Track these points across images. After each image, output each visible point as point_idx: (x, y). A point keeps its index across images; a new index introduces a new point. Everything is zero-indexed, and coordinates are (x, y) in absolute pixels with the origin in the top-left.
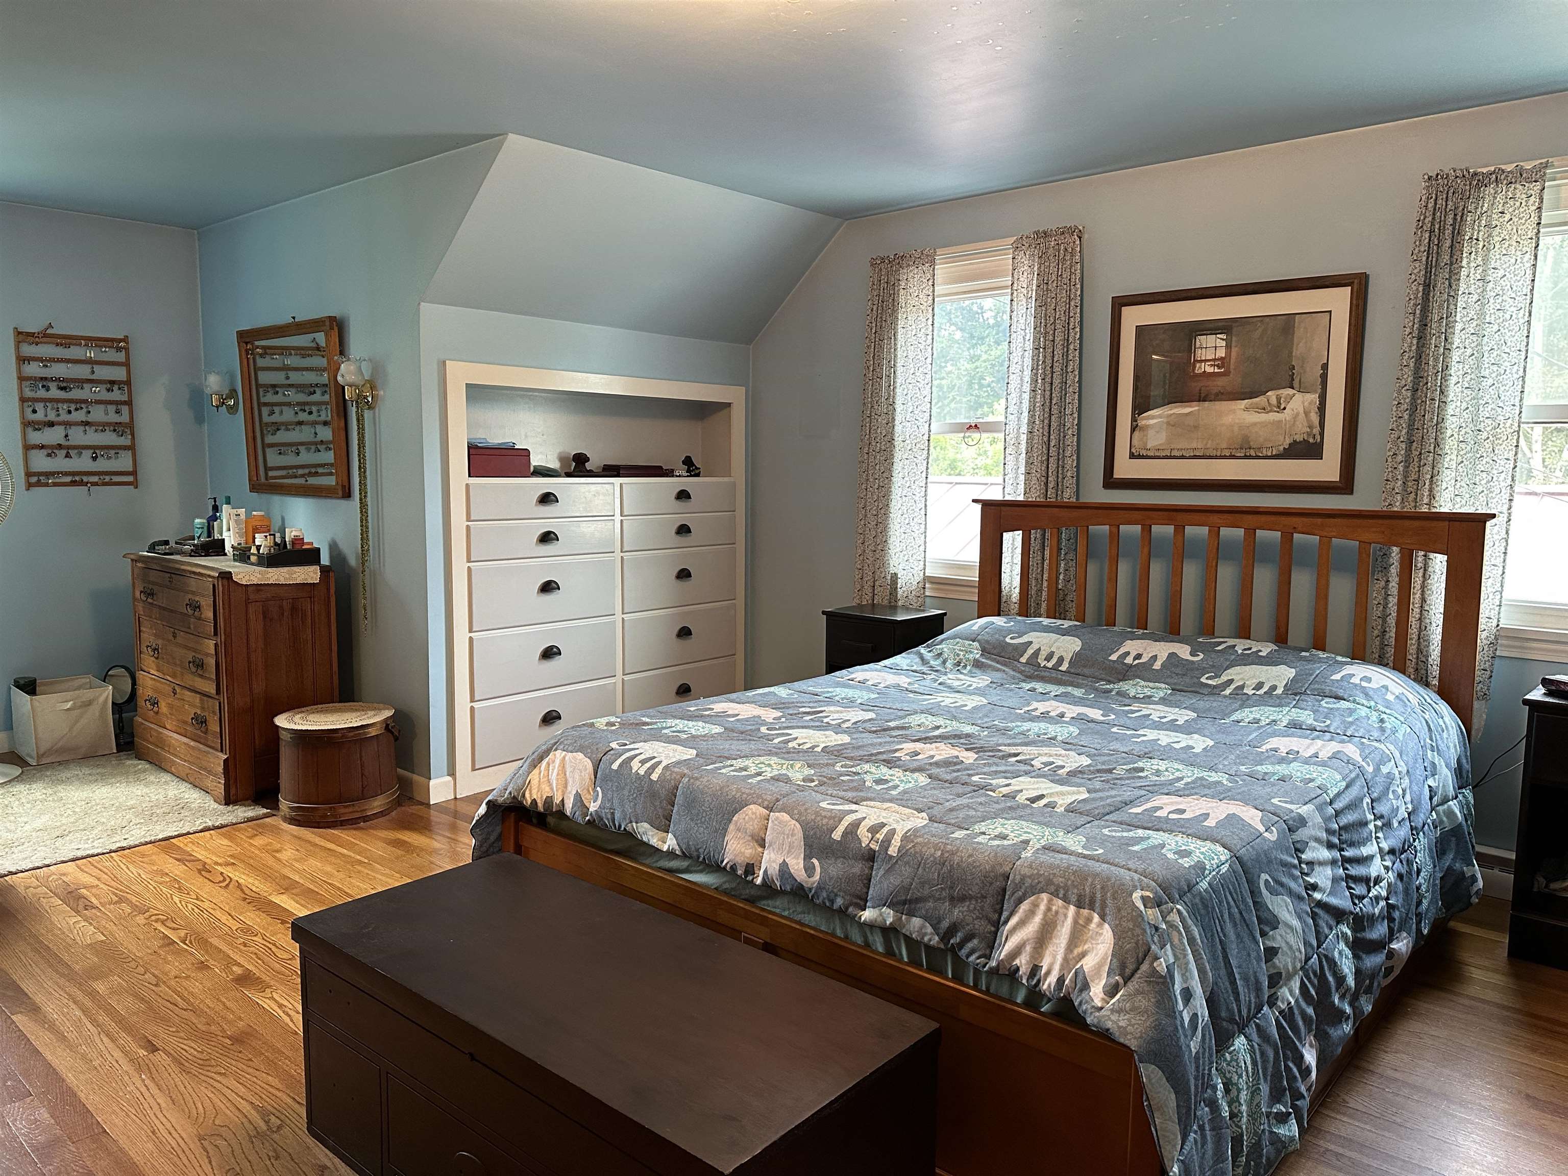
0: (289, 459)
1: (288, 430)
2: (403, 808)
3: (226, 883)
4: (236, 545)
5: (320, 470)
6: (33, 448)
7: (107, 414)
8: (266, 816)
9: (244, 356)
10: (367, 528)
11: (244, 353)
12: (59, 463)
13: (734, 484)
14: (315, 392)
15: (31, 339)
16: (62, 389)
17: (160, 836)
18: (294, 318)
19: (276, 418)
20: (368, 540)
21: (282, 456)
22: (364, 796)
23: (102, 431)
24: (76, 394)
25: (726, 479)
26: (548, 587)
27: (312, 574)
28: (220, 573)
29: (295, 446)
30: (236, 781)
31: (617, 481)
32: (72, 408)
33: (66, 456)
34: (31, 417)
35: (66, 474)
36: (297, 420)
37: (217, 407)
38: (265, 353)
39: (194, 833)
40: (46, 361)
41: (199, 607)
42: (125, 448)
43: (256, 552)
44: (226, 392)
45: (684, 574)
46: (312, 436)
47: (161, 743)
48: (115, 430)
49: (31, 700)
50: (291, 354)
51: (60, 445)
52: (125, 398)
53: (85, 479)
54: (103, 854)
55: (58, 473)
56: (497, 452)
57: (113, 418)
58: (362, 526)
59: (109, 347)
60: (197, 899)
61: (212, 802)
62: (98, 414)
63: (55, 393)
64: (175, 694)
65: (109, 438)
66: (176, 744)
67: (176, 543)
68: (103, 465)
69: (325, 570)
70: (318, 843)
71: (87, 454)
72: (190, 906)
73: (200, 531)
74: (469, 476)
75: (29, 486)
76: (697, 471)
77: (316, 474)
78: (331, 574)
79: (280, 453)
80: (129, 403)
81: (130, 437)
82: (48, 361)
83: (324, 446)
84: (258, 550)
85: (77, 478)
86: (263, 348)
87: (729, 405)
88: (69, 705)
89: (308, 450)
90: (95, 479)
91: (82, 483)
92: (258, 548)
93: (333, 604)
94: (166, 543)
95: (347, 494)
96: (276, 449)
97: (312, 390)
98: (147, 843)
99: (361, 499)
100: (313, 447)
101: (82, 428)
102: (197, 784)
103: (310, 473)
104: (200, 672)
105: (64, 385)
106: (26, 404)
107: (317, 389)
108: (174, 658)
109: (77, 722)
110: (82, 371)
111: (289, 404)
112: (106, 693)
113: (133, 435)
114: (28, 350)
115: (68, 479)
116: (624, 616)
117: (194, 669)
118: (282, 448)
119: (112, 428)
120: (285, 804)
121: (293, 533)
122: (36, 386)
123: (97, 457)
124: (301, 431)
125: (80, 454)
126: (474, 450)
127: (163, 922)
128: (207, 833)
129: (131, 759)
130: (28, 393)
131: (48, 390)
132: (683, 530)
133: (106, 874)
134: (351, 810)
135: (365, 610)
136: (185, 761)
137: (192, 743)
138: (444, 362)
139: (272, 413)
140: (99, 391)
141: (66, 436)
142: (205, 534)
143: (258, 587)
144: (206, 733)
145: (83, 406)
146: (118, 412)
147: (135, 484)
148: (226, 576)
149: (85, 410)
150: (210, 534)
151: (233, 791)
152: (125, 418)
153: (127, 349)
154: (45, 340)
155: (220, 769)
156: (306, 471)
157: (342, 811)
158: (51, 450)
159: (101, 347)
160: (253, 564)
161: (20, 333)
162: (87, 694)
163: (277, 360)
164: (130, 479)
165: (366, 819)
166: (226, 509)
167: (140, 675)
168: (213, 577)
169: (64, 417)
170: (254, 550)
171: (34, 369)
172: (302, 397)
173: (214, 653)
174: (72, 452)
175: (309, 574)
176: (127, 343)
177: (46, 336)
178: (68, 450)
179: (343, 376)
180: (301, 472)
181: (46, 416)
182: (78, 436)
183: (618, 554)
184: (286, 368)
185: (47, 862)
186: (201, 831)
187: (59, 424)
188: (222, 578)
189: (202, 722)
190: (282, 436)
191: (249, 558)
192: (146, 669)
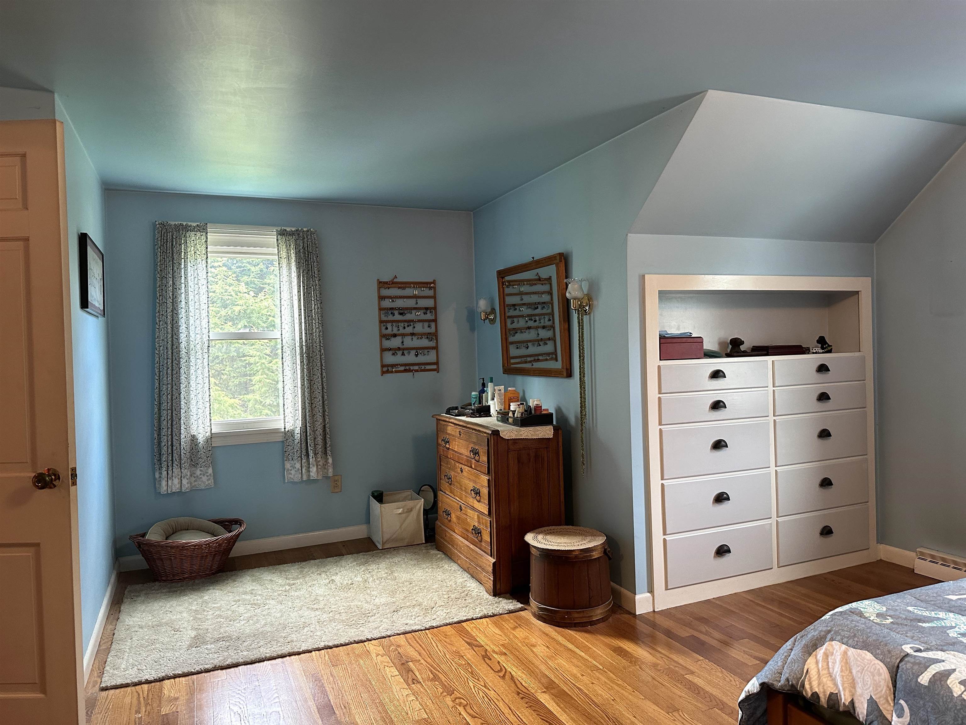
0: (522, 351)
1: (522, 332)
2: (616, 616)
3: (502, 673)
4: (498, 410)
5: (540, 358)
6: (385, 351)
7: (423, 328)
8: (521, 610)
9: (501, 286)
10: (585, 399)
11: (501, 284)
12: (399, 359)
13: (863, 359)
14: (537, 308)
15: (386, 286)
16: (401, 314)
17: (456, 620)
18: (533, 258)
19: (515, 325)
20: (585, 407)
21: (518, 350)
22: (590, 605)
23: (421, 338)
24: (408, 317)
25: (857, 354)
26: (719, 445)
27: (548, 432)
28: (493, 431)
29: (525, 343)
30: (500, 579)
31: (769, 359)
32: (406, 324)
33: (402, 355)
34: (385, 332)
35: (402, 365)
36: (527, 326)
37: (484, 320)
38: (510, 285)
39: (477, 619)
40: (393, 298)
41: (478, 453)
42: (433, 348)
43: (512, 416)
44: (489, 310)
45: (824, 434)
46: (536, 335)
47: (452, 542)
48: (427, 338)
49: (381, 506)
50: (524, 284)
51: (399, 348)
52: (433, 318)
53: (412, 368)
54: (422, 630)
55: (398, 365)
56: (679, 340)
57: (427, 330)
58: (581, 398)
59: (426, 287)
60: (485, 686)
61: (484, 591)
62: (419, 328)
63: (397, 317)
64: (461, 510)
65: (425, 342)
66: (462, 545)
67: (461, 408)
68: (421, 359)
69: (556, 429)
70: (561, 642)
71: (413, 352)
72: (481, 693)
73: (474, 400)
74: (660, 360)
75: (383, 373)
76: (829, 348)
77: (538, 360)
78: (560, 432)
79: (517, 348)
80: (435, 321)
81: (435, 341)
82: (394, 298)
83: (543, 342)
84: (514, 414)
85: (407, 368)
86: (509, 282)
87: (857, 292)
88: (400, 511)
89: (533, 345)
90: (416, 368)
91: (409, 371)
92: (514, 412)
93: (561, 453)
94: (456, 408)
95: (570, 375)
96: (515, 345)
97: (536, 306)
98: (447, 625)
99: (580, 379)
100: (537, 343)
101: (410, 337)
102: (474, 576)
103: (535, 360)
104: (478, 498)
105: (402, 311)
106: (382, 324)
107: (538, 305)
108: (461, 486)
109: (404, 521)
110: (410, 303)
111: (522, 316)
112: (420, 504)
113: (437, 340)
114: (385, 292)
115: (402, 368)
116: (777, 468)
117: (474, 495)
118: (518, 344)
119: (426, 337)
120: (534, 603)
121: (535, 403)
122: (388, 313)
123: (418, 354)
124: (529, 333)
125: (409, 353)
126: (664, 339)
127: (464, 707)
128: (484, 620)
129: (433, 549)
130: (384, 318)
131: (394, 315)
132: (823, 397)
133: (424, 650)
134: (581, 615)
135: (583, 458)
136: (467, 558)
137: (472, 546)
138: (644, 276)
139: (513, 322)
140: (420, 315)
141: (403, 342)
142: (478, 402)
143: (515, 441)
144: (481, 541)
145: (412, 324)
146: (429, 326)
147: (437, 370)
148: (496, 433)
149: (412, 326)
150: (480, 402)
151: (498, 587)
152: (433, 330)
153: (434, 288)
154: (393, 285)
155: (490, 569)
156: (532, 359)
157: (576, 615)
158: (394, 351)
159: (421, 287)
160: (510, 424)
161: (381, 282)
162: (410, 504)
163: (515, 289)
164: (435, 367)
165: (592, 623)
166: (490, 386)
167: (440, 494)
168: (488, 434)
169: (402, 331)
170: (511, 414)
171: (387, 304)
172: (530, 311)
173: (487, 485)
174: (406, 352)
175: (546, 432)
176: (435, 285)
177: (393, 283)
178: (403, 350)
179: (569, 293)
180: (529, 359)
181: (392, 331)
182: (409, 342)
183: (771, 418)
184: (521, 294)
185: (389, 633)
186: (481, 618)
187: (399, 335)
188: (494, 435)
189: (478, 533)
190: (519, 337)
191: (508, 420)
192: (444, 491)
